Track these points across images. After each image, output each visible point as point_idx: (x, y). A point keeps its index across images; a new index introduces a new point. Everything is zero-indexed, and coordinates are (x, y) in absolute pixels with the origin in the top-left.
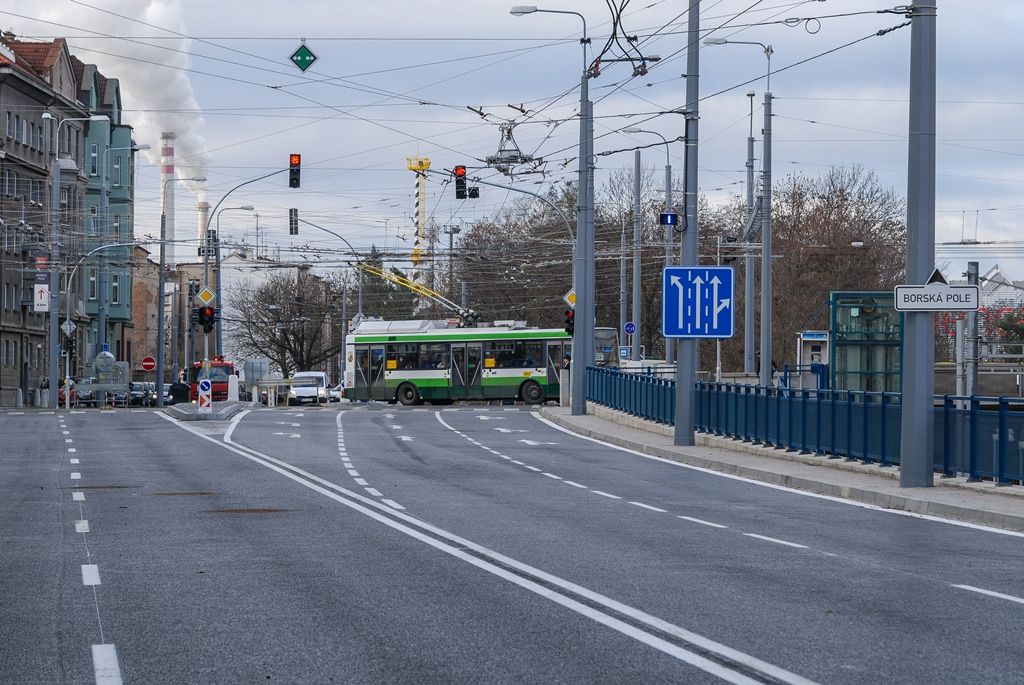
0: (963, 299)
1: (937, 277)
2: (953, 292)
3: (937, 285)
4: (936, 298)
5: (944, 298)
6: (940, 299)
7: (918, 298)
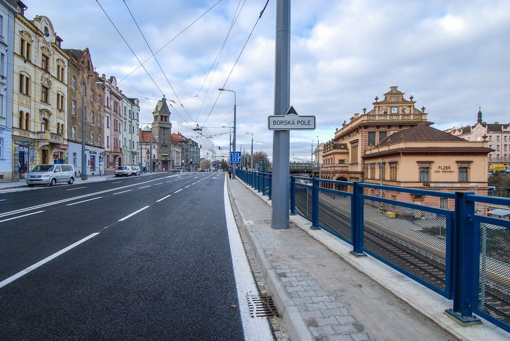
0: (306, 123)
1: (292, 111)
2: (301, 119)
3: (292, 115)
4: (291, 123)
5: (296, 123)
6: (293, 123)
7: (281, 123)
